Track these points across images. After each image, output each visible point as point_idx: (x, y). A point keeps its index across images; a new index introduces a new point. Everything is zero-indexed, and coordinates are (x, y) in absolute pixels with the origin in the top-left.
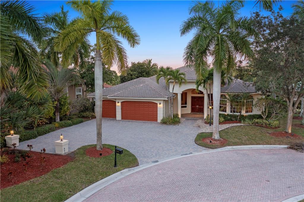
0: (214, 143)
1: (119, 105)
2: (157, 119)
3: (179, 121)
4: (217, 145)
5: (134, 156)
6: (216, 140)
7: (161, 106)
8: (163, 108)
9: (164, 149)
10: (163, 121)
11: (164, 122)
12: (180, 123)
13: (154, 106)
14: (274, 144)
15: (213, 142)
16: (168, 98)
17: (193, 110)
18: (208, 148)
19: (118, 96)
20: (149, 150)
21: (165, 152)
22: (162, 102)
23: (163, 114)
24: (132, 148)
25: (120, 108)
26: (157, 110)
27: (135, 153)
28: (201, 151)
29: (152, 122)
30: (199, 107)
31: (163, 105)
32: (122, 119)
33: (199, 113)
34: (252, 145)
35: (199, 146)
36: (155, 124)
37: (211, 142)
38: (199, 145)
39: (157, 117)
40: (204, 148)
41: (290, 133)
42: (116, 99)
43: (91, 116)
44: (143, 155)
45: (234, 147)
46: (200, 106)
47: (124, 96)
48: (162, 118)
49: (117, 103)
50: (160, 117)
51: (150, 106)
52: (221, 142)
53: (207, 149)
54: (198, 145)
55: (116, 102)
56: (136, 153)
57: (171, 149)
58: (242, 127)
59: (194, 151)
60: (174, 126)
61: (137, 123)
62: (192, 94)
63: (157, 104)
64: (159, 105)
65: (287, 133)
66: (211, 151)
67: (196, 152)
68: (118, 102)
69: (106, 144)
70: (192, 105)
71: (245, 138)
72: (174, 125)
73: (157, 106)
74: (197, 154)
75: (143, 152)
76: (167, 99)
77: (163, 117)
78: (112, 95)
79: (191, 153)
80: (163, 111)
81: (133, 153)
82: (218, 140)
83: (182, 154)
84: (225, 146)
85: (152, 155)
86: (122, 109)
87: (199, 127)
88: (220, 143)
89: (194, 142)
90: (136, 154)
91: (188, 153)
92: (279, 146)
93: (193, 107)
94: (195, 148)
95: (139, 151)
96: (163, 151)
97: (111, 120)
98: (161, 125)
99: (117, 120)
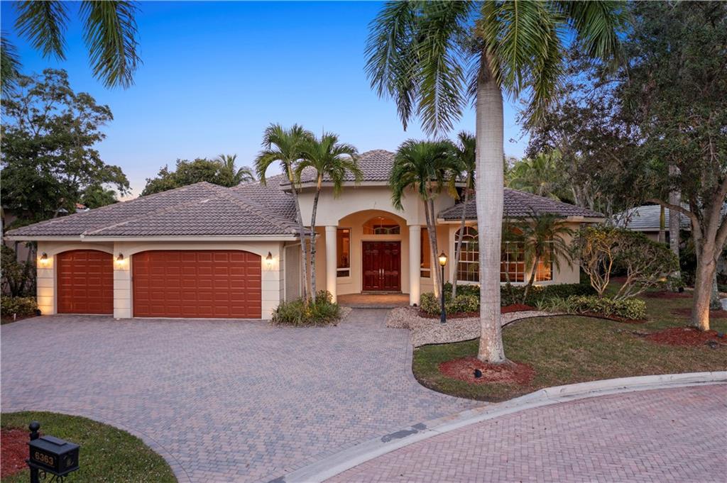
0: (492, 380)
1: (122, 264)
2: (261, 309)
3: (335, 312)
4: (508, 387)
5: (163, 462)
6: (492, 367)
7: (271, 264)
8: (281, 271)
9: (304, 418)
10: (282, 312)
11: (285, 317)
12: (340, 319)
13: (249, 265)
14: (690, 371)
15: (487, 374)
16: (297, 235)
17: (370, 283)
18: (478, 398)
19: (118, 233)
20: (235, 428)
21: (308, 428)
22: (276, 250)
23: (281, 290)
24: (159, 419)
25: (128, 275)
26: (260, 278)
27: (168, 447)
28: (454, 416)
29: (241, 321)
30: (388, 273)
31: (281, 261)
32: (134, 316)
33: (387, 292)
34: (622, 376)
35: (439, 394)
36: (253, 325)
37: (477, 374)
38: (439, 391)
39: (260, 303)
40: (460, 400)
41: (708, 332)
42: (111, 244)
43: (17, 307)
44: (208, 451)
45: (570, 388)
46: (389, 270)
47: (143, 233)
48: (278, 303)
49: (115, 259)
50: (271, 302)
51: (234, 265)
52: (516, 373)
53: (474, 402)
54: (434, 389)
55: (112, 255)
56: (175, 446)
57: (332, 413)
58: (548, 320)
59: (429, 418)
60: (322, 329)
61: (187, 325)
62: (364, 233)
63: (260, 256)
64: (265, 262)
65: (699, 330)
66: (494, 411)
67: (437, 420)
68: (121, 257)
69: (33, 409)
70: (366, 268)
71: (581, 356)
72: (321, 326)
73: (260, 265)
74: (445, 428)
75: (207, 438)
76: (295, 239)
77: (281, 300)
78: (97, 232)
79: (421, 427)
80: (281, 281)
81: (158, 450)
82: (504, 366)
83: (386, 432)
84: (535, 388)
85: (251, 448)
86: (134, 279)
87: (406, 326)
88: (512, 378)
89: (415, 381)
90: (171, 453)
91: (409, 429)
92: (708, 373)
93: (369, 273)
94: (425, 401)
95: (190, 436)
96: (301, 425)
97: (94, 319)
98: (273, 328)
99: (115, 319)
